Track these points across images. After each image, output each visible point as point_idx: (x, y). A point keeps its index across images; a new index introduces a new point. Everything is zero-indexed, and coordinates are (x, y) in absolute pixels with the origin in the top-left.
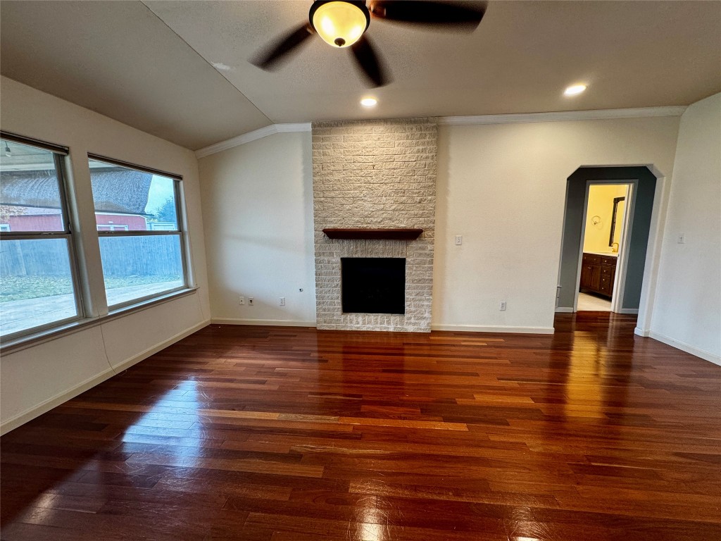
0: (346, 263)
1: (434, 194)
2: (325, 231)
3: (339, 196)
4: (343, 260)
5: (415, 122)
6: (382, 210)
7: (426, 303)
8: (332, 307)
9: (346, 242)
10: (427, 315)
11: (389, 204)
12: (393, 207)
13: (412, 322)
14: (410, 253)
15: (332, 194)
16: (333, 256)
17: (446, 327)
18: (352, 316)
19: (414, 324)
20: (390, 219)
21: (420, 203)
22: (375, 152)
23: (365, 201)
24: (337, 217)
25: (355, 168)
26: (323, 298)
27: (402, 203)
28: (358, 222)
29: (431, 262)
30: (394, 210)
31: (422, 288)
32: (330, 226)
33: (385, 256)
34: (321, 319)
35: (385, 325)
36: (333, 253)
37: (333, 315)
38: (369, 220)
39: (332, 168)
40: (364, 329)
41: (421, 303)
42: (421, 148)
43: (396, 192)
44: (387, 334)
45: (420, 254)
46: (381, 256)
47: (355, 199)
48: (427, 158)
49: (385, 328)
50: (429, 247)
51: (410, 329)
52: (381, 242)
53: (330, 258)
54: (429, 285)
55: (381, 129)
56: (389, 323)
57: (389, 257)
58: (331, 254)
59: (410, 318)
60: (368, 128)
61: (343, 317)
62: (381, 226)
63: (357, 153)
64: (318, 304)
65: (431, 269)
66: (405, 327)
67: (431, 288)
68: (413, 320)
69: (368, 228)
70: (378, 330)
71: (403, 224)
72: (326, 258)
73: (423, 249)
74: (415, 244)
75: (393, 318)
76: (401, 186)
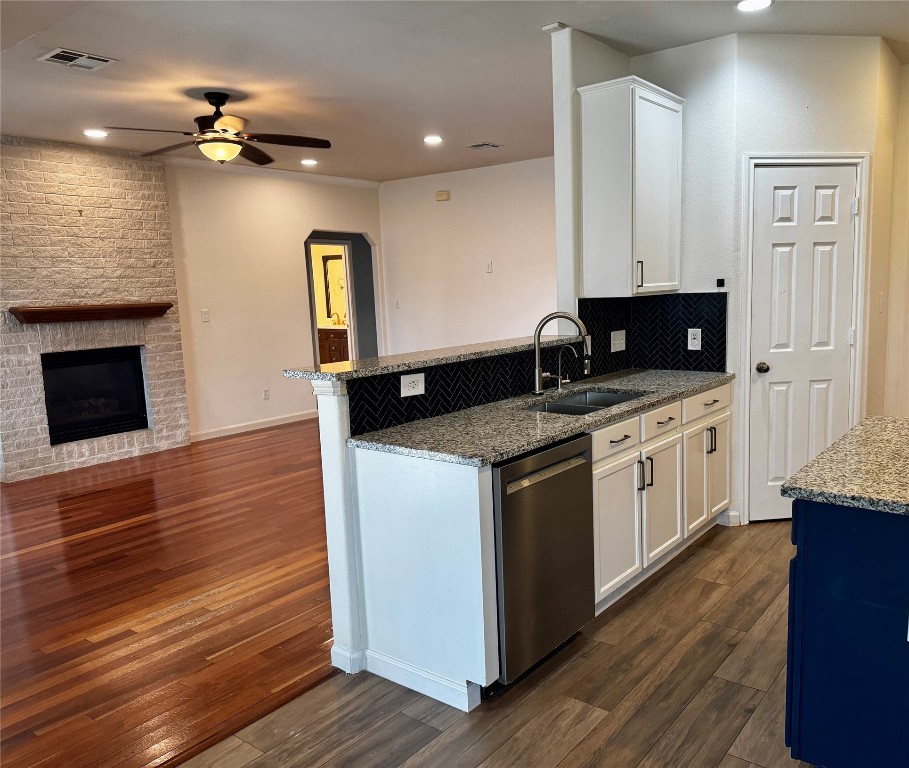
0: (49, 361)
1: (170, 255)
2: (13, 311)
3: (28, 255)
4: (45, 358)
6: (102, 276)
7: (179, 405)
8: (32, 439)
9: (48, 327)
11: (111, 267)
12: (119, 272)
13: (160, 436)
14: (148, 338)
15: (14, 251)
16: (25, 352)
17: (208, 434)
18: (66, 448)
19: (168, 438)
20: (115, 290)
21: (154, 266)
22: (83, 193)
23: (72, 263)
24: (26, 288)
25: (50, 212)
26: (13, 426)
27: (129, 267)
28: (64, 295)
29: (179, 347)
30: (119, 277)
31: (172, 384)
32: (17, 303)
33: (116, 344)
34: (15, 464)
35: (127, 449)
36: (25, 348)
37: (37, 452)
38: (80, 292)
39: (9, 209)
40: (94, 462)
41: (173, 405)
42: (147, 193)
43: (120, 251)
44: (131, 460)
45: (164, 337)
46: (109, 346)
47: (55, 260)
48: (156, 207)
49: (126, 453)
50: (174, 327)
51: (163, 445)
52: (107, 324)
53: (21, 357)
54: (179, 377)
55: (87, 160)
56: (131, 444)
57: (121, 345)
58: (22, 350)
59: (161, 430)
60: (66, 155)
61: (55, 450)
62: (102, 301)
63: (52, 190)
65: (181, 356)
66: (156, 444)
67: (183, 383)
68: (165, 433)
69: (82, 304)
70: (116, 459)
71: (135, 296)
72: (13, 358)
73: (166, 329)
74: (154, 325)
75: (137, 435)
76: (124, 243)
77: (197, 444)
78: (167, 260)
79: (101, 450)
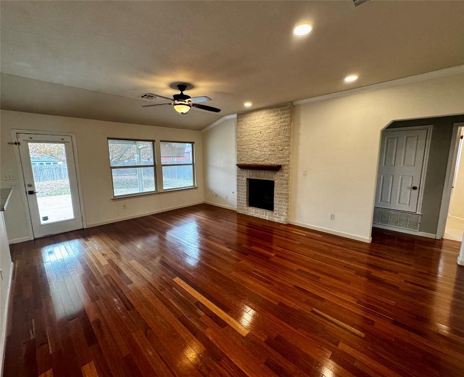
0: (249, 181)
1: (288, 145)
2: (239, 165)
3: (247, 148)
4: (247, 180)
5: (280, 107)
6: (264, 154)
7: (284, 207)
8: (243, 202)
9: (248, 171)
10: (284, 214)
11: (267, 151)
12: (269, 153)
13: (277, 216)
14: (276, 178)
15: (244, 147)
18: (251, 208)
19: (278, 218)
20: (268, 159)
21: (281, 150)
22: (262, 125)
23: (257, 150)
24: (245, 158)
26: (239, 197)
27: (273, 151)
28: (254, 160)
29: (287, 184)
30: (269, 155)
31: (282, 198)
32: (242, 163)
33: (265, 179)
34: (239, 207)
35: (264, 216)
37: (243, 207)
38: (258, 160)
39: (244, 134)
40: (255, 216)
41: (281, 206)
42: (282, 120)
43: (271, 145)
44: (265, 220)
45: (281, 179)
46: (263, 179)
47: (253, 149)
48: (285, 125)
50: (286, 175)
51: (276, 220)
52: (263, 171)
53: (242, 178)
54: (287, 196)
55: (264, 113)
56: (266, 215)
57: (266, 179)
58: (243, 176)
59: (276, 214)
60: (259, 113)
61: (247, 208)
62: (262, 163)
63: (254, 126)
64: (238, 200)
65: (287, 187)
66: (274, 218)
67: (287, 199)
69: (258, 164)
70: (261, 217)
71: (274, 162)
72: (241, 178)
73: (283, 176)
74: (278, 173)
75: (269, 212)
76: (272, 142)
77: (289, 225)
78: (286, 148)
79: (257, 213)
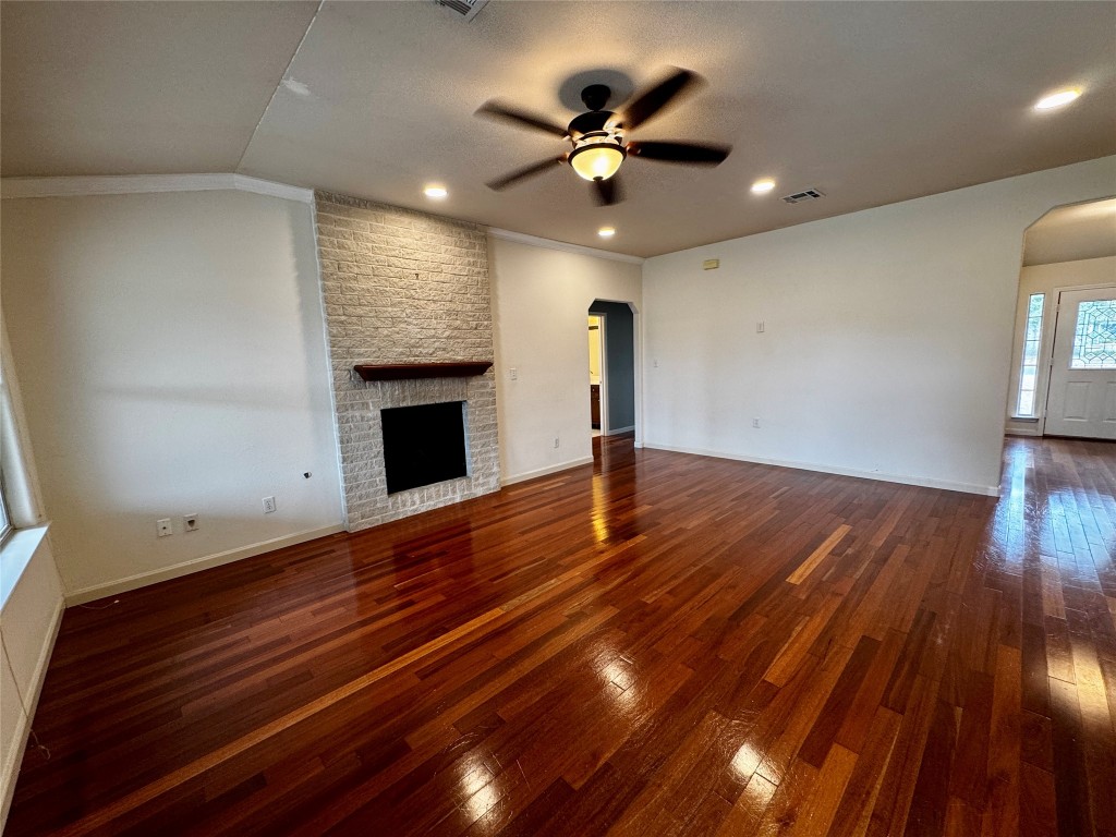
0: (387, 415)
1: (489, 319)
2: (358, 369)
3: (371, 315)
4: (385, 413)
5: (462, 226)
6: (433, 337)
7: (493, 455)
8: (372, 490)
9: (387, 385)
10: (495, 469)
11: (441, 328)
12: (447, 334)
14: (469, 394)
15: (359, 311)
16: (368, 408)
17: (511, 480)
18: (406, 496)
19: (483, 485)
20: (444, 349)
21: (476, 329)
22: (419, 257)
23: (408, 324)
24: (370, 347)
25: (392, 275)
26: (356, 479)
27: (456, 328)
28: (402, 353)
29: (494, 403)
30: (448, 338)
31: (488, 436)
32: (361, 361)
33: (443, 400)
34: (357, 514)
35: (450, 496)
36: (367, 404)
37: (376, 502)
38: (415, 351)
39: (356, 270)
40: (423, 510)
41: (488, 455)
42: (472, 260)
43: (448, 312)
44: (453, 507)
45: (482, 393)
47: (394, 320)
48: (479, 273)
49: (450, 500)
50: (491, 384)
51: (480, 492)
52: (436, 381)
53: (364, 413)
54: (493, 430)
55: (424, 226)
56: (454, 492)
57: (448, 401)
58: (365, 406)
59: (478, 478)
60: (406, 220)
61: (391, 501)
62: (433, 360)
63: (393, 253)
64: (348, 490)
65: (495, 409)
66: (474, 491)
67: (496, 434)
68: (481, 481)
69: (417, 362)
70: (442, 505)
71: (460, 356)
72: (357, 414)
73: (484, 386)
74: (476, 382)
75: (459, 483)
76: (453, 306)
77: (505, 489)
78: (486, 323)
79: (429, 498)
